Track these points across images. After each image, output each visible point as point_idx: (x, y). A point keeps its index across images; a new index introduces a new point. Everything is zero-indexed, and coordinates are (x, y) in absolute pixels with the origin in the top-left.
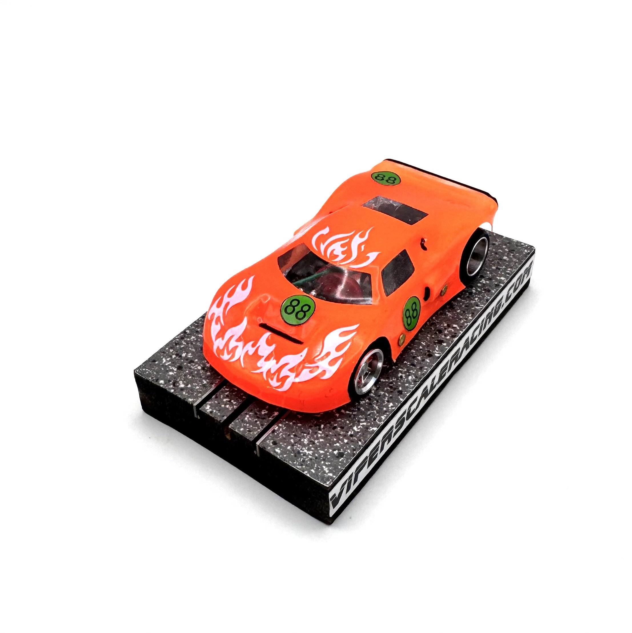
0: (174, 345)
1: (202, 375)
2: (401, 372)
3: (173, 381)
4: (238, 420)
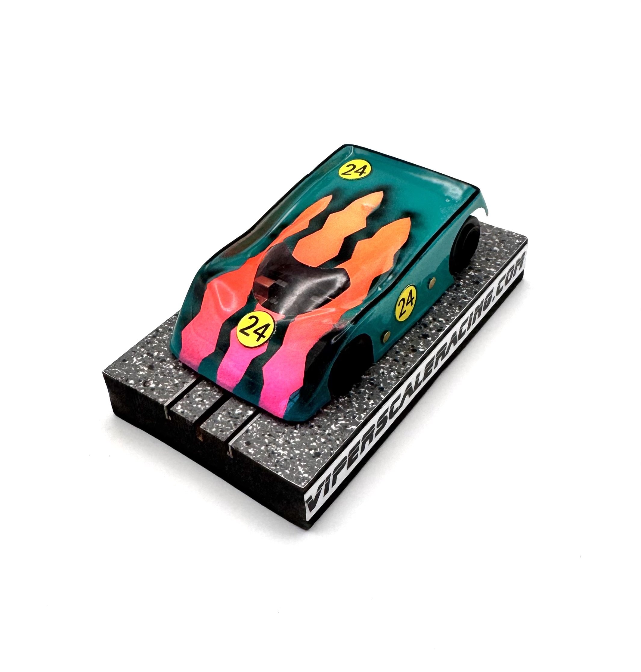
0: (146, 343)
1: (174, 374)
2: (383, 368)
3: (143, 381)
4: (210, 419)
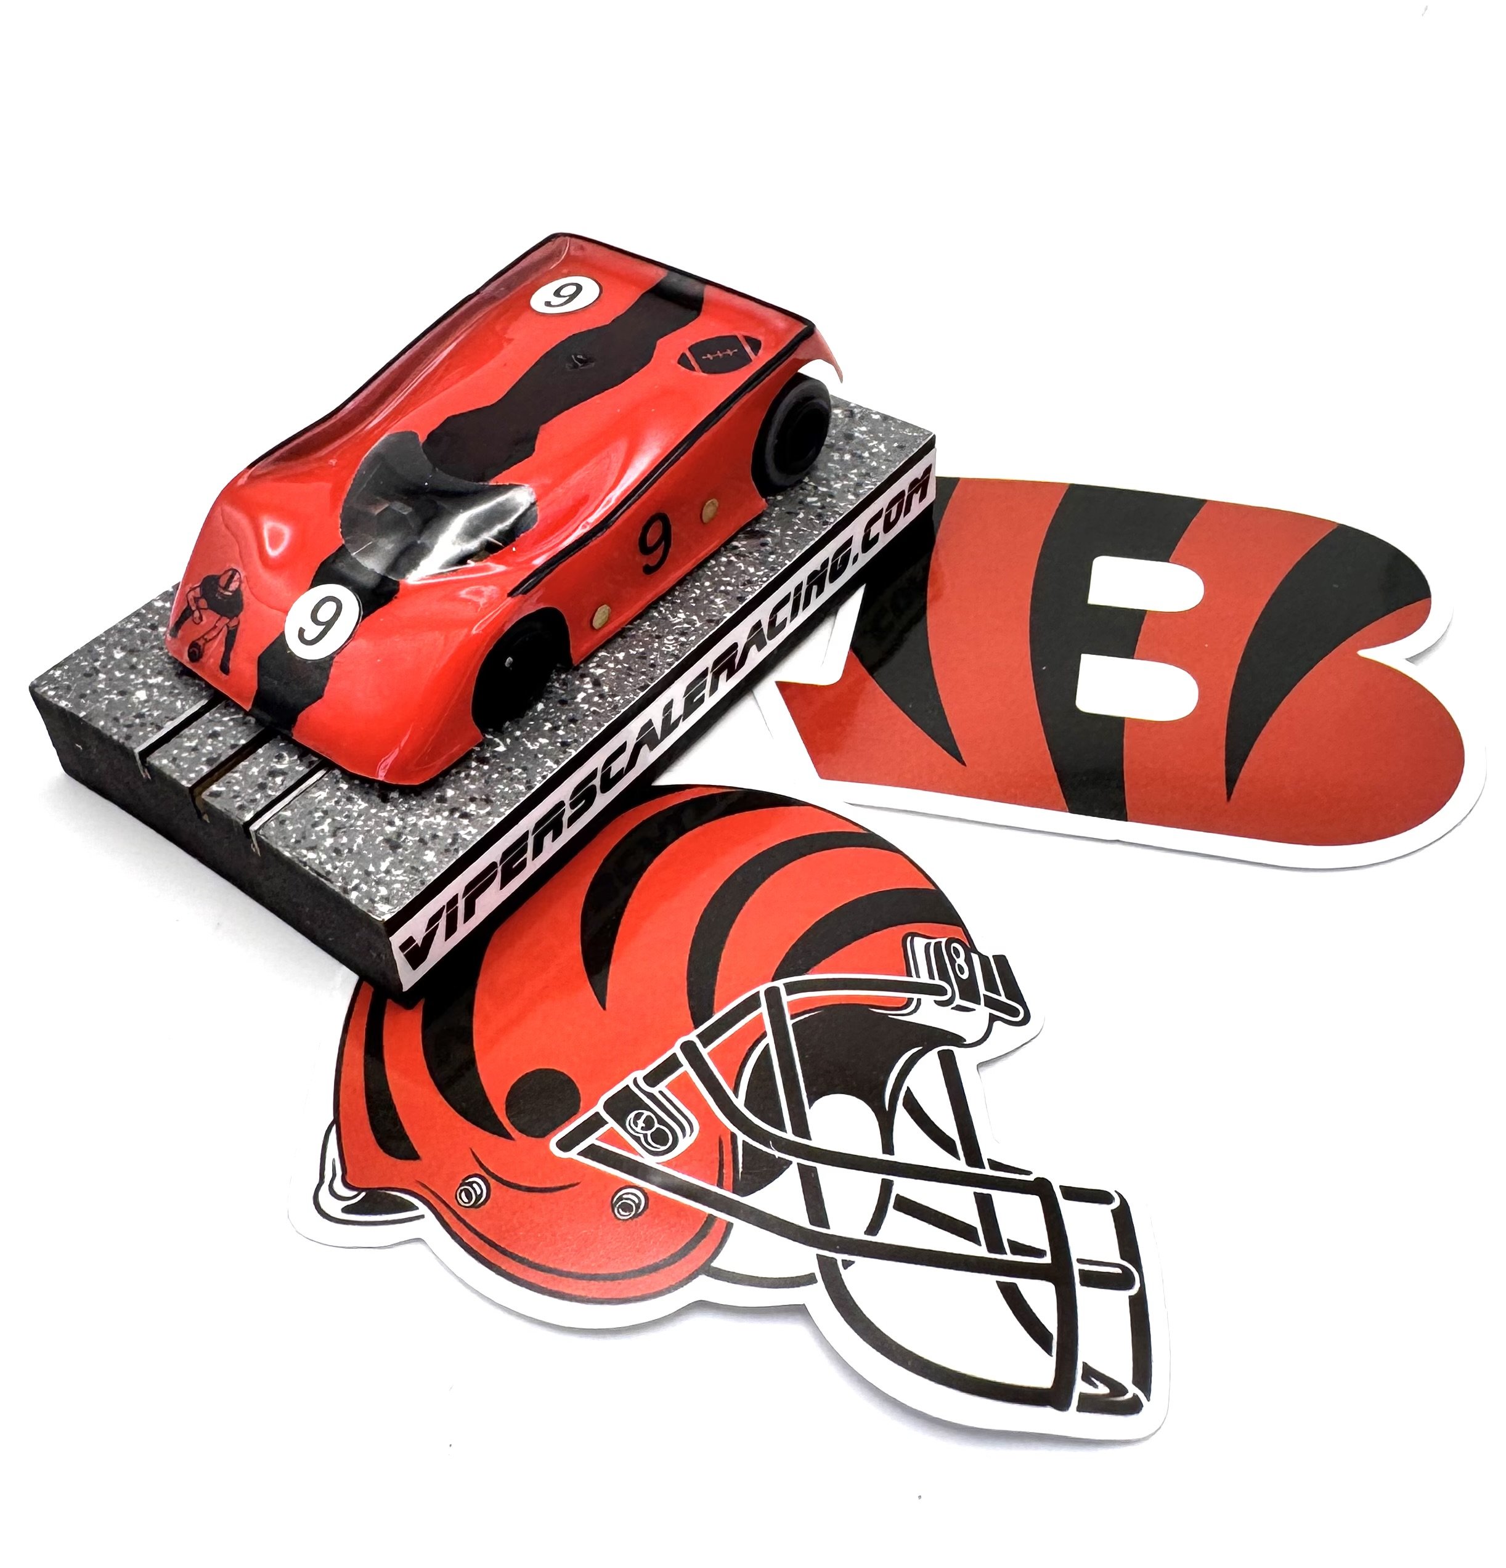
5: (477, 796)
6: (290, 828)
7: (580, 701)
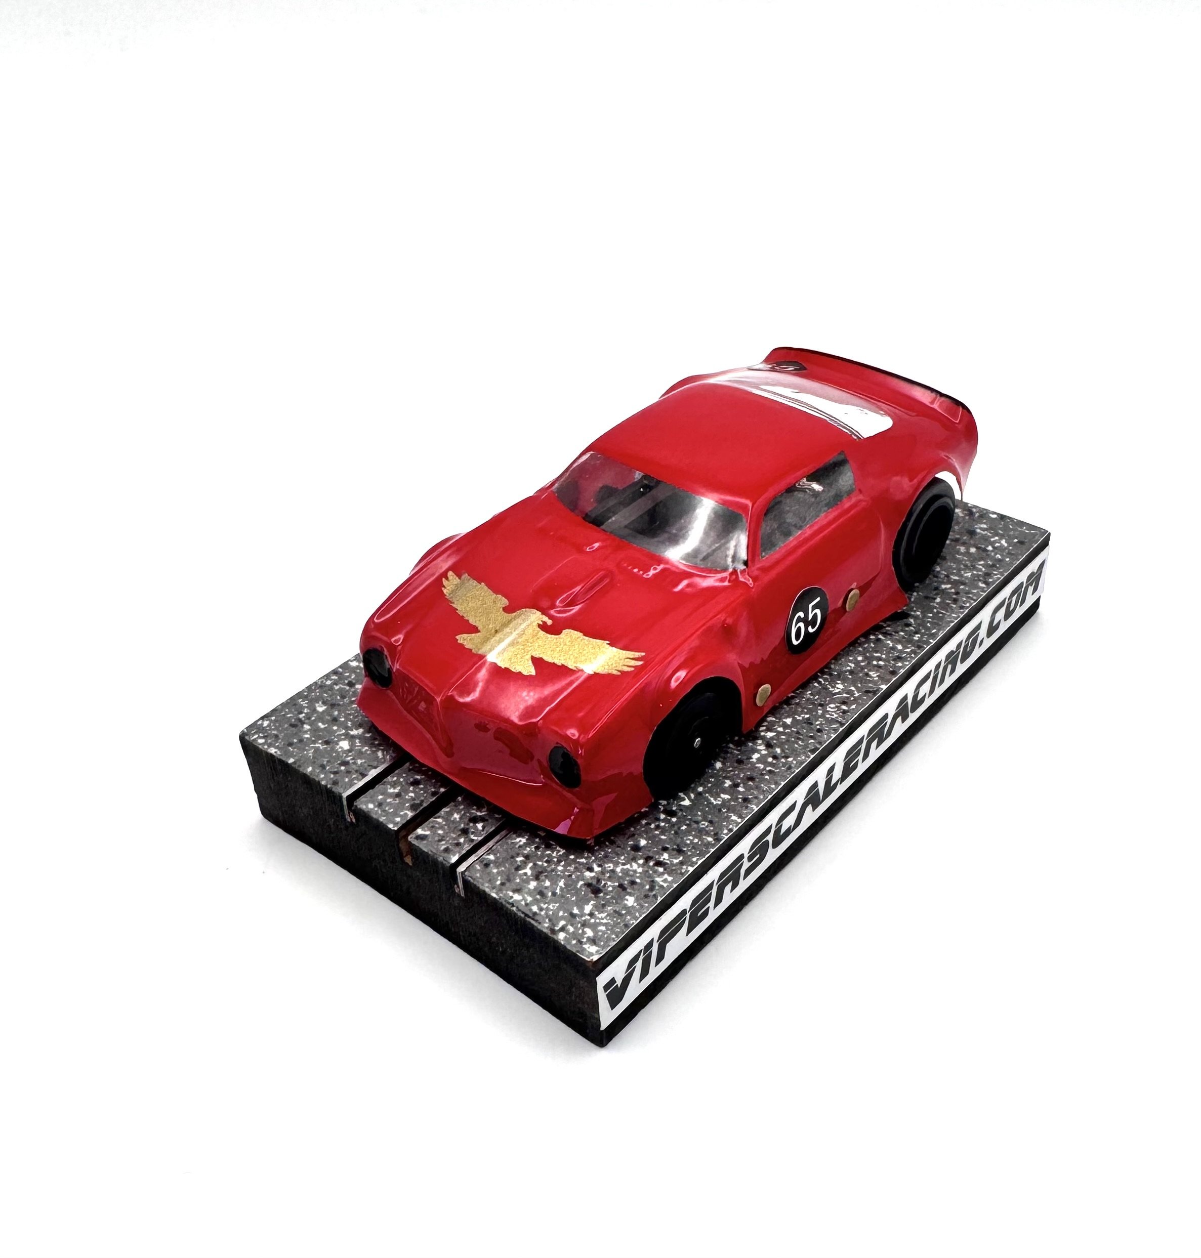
5: (668, 846)
6: (495, 871)
7: (754, 760)
